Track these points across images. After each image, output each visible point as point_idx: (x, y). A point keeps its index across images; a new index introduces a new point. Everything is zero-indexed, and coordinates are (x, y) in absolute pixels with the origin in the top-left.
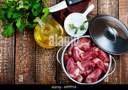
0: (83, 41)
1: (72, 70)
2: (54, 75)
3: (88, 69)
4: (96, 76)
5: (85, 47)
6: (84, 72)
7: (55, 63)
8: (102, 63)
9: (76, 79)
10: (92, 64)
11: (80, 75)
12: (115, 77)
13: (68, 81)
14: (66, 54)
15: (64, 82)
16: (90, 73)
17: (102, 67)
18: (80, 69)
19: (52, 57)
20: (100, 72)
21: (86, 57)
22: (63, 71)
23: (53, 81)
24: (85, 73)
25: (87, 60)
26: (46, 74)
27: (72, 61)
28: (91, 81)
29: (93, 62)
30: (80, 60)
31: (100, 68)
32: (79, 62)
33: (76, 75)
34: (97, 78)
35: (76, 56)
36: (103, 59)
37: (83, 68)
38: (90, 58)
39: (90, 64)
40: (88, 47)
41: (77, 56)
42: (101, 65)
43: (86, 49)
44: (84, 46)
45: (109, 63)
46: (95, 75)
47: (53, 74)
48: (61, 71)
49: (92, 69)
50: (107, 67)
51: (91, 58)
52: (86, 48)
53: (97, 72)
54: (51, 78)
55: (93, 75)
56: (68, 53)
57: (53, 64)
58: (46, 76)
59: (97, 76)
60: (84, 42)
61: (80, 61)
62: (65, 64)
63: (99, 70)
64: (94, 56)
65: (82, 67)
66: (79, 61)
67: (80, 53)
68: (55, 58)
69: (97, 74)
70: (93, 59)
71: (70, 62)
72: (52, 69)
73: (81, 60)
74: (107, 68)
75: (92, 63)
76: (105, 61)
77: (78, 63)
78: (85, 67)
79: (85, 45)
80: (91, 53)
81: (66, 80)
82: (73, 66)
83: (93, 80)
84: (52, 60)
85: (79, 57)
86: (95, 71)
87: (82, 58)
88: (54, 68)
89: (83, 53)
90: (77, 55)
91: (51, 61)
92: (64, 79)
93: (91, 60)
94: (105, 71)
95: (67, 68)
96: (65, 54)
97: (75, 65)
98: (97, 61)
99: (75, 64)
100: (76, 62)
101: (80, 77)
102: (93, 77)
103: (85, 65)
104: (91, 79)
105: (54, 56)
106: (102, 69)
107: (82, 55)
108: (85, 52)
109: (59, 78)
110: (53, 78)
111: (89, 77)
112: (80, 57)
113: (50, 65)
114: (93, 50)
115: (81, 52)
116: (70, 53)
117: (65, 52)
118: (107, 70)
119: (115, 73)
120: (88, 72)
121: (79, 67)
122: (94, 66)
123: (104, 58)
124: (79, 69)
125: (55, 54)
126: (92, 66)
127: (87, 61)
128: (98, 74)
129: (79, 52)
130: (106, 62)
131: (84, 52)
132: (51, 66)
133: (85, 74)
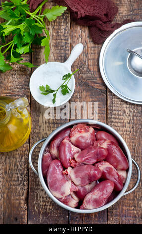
0: (79, 130)
1: (57, 184)
2: (23, 194)
3: (87, 182)
4: (102, 195)
5: (83, 141)
6: (80, 187)
7: (25, 172)
8: (114, 171)
9: (65, 202)
10: (96, 172)
11: (72, 193)
12: (138, 200)
13: (50, 205)
14: (47, 154)
15: (42, 208)
16: (92, 190)
17: (114, 178)
18: (73, 182)
19: (21, 160)
20: (110, 188)
21: (84, 159)
22: (41, 188)
23: (22, 205)
24: (82, 190)
25: (85, 164)
26: (8, 192)
27: (58, 166)
28: (94, 205)
29: (98, 169)
30: (73, 165)
31: (111, 181)
32: (71, 168)
33: (64, 193)
34: (105, 199)
35: (65, 158)
36: (115, 164)
37: (79, 179)
38: (91, 162)
39: (92, 172)
40: (89, 141)
41: (67, 158)
42: (113, 175)
43: (84, 145)
44: (81, 139)
45: (127, 171)
46: (101, 193)
47: (21, 193)
48: (37, 187)
49: (95, 182)
50: (123, 178)
51: (94, 161)
52: (85, 143)
53: (104, 187)
54: (17, 199)
55: (97, 193)
56: (50, 153)
57: (22, 174)
58: (8, 196)
59: (105, 196)
60: (80, 132)
61: (73, 168)
62: (45, 172)
63: (109, 184)
64: (99, 156)
65: (77, 177)
66: (71, 166)
67: (73, 152)
68: (27, 162)
69: (105, 191)
70: (97, 162)
71: (54, 168)
72: (20, 184)
73: (75, 165)
74: (123, 182)
75: (96, 170)
76: (120, 167)
77: (69, 170)
78: (83, 179)
79: (82, 137)
80: (93, 152)
81: (46, 205)
82: (59, 176)
83: (97, 203)
84: (21, 166)
85: (71, 158)
86: (101, 187)
87: (76, 162)
88: (24, 181)
89: (78, 152)
90: (68, 156)
91: (19, 168)
92: (41, 203)
93: (94, 165)
94: (119, 186)
95: (49, 180)
96: (45, 155)
97: (62, 174)
98: (104, 166)
99: (64, 172)
100: (64, 168)
101: (72, 197)
102: (98, 197)
103: (82, 174)
104: (93, 201)
105: (25, 158)
106: (114, 183)
107: (76, 156)
108: (82, 150)
109: (34, 200)
110: (21, 199)
111: (89, 196)
112: (74, 159)
113: (16, 175)
114: (97, 146)
115: (75, 149)
116: (54, 152)
117: (45, 151)
118: (124, 184)
119: (138, 191)
120: (88, 187)
121: (70, 179)
122: (99, 176)
123: (118, 162)
124: (70, 182)
125: (27, 155)
126: (95, 176)
127: (86, 166)
128: (107, 191)
129: (71, 151)
130: (123, 170)
131: (80, 150)
132: (18, 178)
133: (82, 192)
